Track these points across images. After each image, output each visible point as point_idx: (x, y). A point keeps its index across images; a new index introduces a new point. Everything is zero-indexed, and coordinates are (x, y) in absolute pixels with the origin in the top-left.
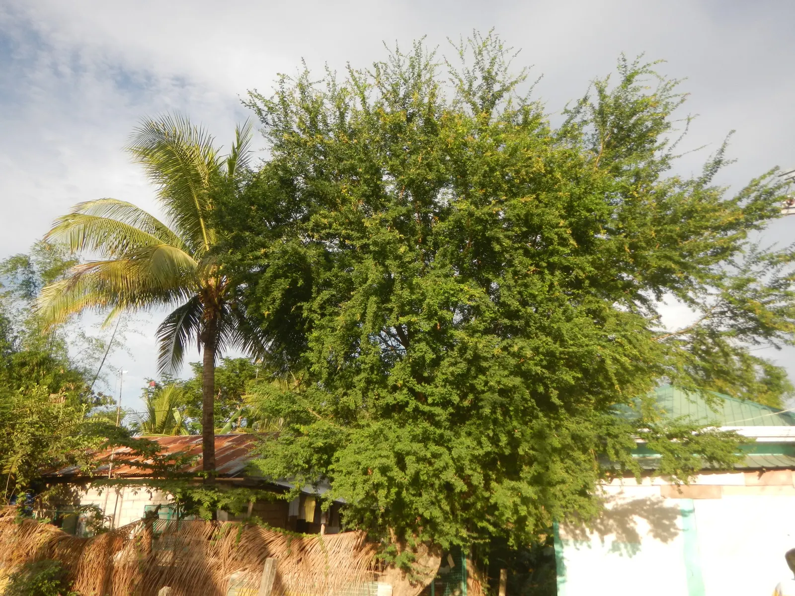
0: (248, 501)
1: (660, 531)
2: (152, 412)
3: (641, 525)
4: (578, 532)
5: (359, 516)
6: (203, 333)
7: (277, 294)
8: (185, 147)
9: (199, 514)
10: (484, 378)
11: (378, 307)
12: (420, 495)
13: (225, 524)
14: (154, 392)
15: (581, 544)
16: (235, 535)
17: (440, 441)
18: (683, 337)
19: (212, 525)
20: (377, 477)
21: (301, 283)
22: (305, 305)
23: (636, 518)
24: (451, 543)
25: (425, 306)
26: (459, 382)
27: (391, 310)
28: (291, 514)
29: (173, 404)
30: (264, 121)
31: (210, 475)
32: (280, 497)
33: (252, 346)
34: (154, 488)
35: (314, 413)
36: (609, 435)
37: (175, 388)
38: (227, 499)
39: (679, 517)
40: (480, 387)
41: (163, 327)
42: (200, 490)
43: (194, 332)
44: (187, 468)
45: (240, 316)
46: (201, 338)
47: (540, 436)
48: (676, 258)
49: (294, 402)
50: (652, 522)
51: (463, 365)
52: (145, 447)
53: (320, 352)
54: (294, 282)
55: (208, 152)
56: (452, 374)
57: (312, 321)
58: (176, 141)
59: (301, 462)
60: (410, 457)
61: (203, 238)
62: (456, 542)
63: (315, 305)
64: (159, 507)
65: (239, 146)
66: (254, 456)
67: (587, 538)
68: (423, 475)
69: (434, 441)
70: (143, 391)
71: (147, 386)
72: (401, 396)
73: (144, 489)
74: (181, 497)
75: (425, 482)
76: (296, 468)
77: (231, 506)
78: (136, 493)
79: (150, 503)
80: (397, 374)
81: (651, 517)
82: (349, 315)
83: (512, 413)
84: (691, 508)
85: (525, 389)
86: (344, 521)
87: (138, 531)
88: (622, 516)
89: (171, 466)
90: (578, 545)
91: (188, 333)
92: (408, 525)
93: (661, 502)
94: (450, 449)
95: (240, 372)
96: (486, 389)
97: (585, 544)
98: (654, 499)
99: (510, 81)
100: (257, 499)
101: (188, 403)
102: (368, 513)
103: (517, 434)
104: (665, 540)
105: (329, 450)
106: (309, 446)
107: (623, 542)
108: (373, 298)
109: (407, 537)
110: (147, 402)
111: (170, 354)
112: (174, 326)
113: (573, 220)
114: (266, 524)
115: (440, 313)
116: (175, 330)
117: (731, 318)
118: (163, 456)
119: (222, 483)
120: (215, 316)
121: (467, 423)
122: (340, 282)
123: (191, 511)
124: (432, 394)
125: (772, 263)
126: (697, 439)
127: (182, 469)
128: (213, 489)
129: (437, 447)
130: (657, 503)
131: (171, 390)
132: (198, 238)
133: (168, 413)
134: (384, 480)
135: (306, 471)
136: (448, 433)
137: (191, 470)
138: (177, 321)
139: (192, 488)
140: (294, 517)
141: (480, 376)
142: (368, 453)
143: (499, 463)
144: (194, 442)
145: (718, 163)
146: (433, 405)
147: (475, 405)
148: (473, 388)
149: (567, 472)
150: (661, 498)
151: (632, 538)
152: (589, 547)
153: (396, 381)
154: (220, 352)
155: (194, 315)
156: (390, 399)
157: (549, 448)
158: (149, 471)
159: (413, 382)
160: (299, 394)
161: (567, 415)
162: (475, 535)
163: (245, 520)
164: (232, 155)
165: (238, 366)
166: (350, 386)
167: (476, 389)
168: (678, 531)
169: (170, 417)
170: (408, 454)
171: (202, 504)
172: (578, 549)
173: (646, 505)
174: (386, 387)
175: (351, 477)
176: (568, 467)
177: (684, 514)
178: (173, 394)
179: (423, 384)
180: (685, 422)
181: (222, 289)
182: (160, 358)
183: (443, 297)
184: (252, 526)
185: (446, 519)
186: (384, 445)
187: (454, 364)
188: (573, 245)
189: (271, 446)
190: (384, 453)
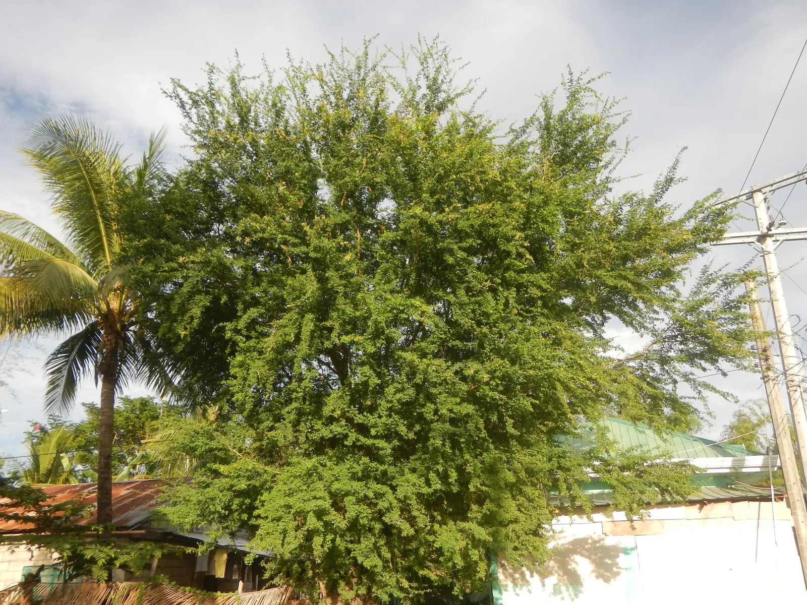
0: (152, 557)
1: (602, 571)
2: (36, 458)
3: (582, 565)
4: (517, 576)
5: (285, 569)
6: (102, 364)
7: (196, 311)
8: (87, 153)
9: (91, 575)
10: (433, 406)
11: (315, 325)
12: (359, 542)
13: (123, 586)
14: (40, 435)
15: (521, 589)
16: (136, 598)
17: (384, 479)
18: (632, 364)
19: (108, 587)
20: (313, 522)
21: (224, 299)
22: (229, 325)
23: (577, 558)
24: (391, 596)
25: (370, 323)
26: (407, 410)
27: (330, 330)
28: (198, 569)
29: (61, 449)
30: (188, 115)
31: (105, 528)
32: (189, 550)
33: (158, 380)
34: (37, 546)
35: (234, 450)
36: (560, 468)
37: (64, 431)
38: (128, 556)
39: (621, 555)
40: (429, 416)
41: (54, 359)
42: (93, 546)
43: (90, 365)
44: (78, 521)
45: (146, 345)
46: (99, 369)
47: (491, 470)
48: (632, 277)
49: (212, 438)
50: (594, 562)
51: (411, 392)
52: (26, 497)
53: (245, 379)
54: (216, 299)
55: (114, 161)
56: (399, 401)
57: (235, 344)
58: (78, 145)
59: (219, 508)
60: (350, 498)
61: (105, 256)
62: (397, 594)
63: (241, 324)
64: (42, 568)
65: (151, 156)
66: (162, 503)
67: (527, 582)
68: (362, 518)
69: (376, 479)
70: (26, 436)
71: (31, 429)
72: (337, 429)
73: (23, 548)
74: (70, 554)
75: (364, 526)
76: (212, 516)
77: (131, 564)
78: (13, 551)
79: (31, 564)
80: (334, 403)
81: (593, 557)
82: (281, 336)
83: (463, 446)
84: (634, 546)
85: (479, 418)
86: (267, 575)
87: (14, 598)
88: (563, 556)
89: (59, 518)
90: (517, 589)
91: (83, 365)
92: (342, 577)
93: (603, 539)
94: (394, 488)
95: (141, 413)
96: (436, 418)
97: (525, 588)
98: (596, 537)
99: (454, 93)
100: (163, 555)
101: (79, 448)
102: (296, 565)
103: (469, 469)
104: (607, 580)
105: (253, 493)
106: (230, 489)
107: (565, 585)
108: (310, 316)
109: (339, 591)
110: (30, 447)
111: (60, 390)
112: (66, 357)
113: (530, 233)
114: (173, 583)
115: (387, 331)
116: (67, 361)
117: (681, 343)
118: (49, 506)
119: (119, 536)
120: (117, 344)
121: (412, 458)
122: (270, 299)
123: (81, 572)
124: (375, 426)
125: (725, 284)
126: (649, 470)
127: (72, 522)
128: (109, 544)
129: (379, 486)
130: (599, 541)
131: (59, 434)
132: (99, 256)
133: (55, 460)
134: (319, 525)
135: (223, 518)
136: (391, 470)
137: (83, 523)
138: (70, 352)
139: (83, 544)
140: (201, 573)
141: (428, 405)
142: (300, 495)
143: (445, 503)
144: (86, 491)
145: (669, 181)
146: (376, 437)
147: (423, 437)
148: (421, 418)
149: (519, 510)
150: (603, 536)
151: (574, 580)
152: (530, 591)
153: (333, 411)
154: (120, 388)
155: (90, 345)
156: (326, 433)
157: (502, 483)
158: (30, 526)
159: (353, 411)
160: (217, 430)
161: (519, 448)
162: (414, 585)
163: (147, 579)
164: (142, 164)
165: (138, 406)
166: (278, 419)
167: (425, 419)
168: (620, 570)
169: (57, 464)
170: (347, 494)
171: (96, 563)
172: (518, 595)
173: (587, 543)
174: (320, 418)
175: (280, 523)
176: (520, 505)
177: (626, 551)
178: (61, 438)
179: (365, 413)
180: (637, 453)
181: (126, 314)
182: (47, 394)
183: (390, 315)
184: (156, 586)
185: (385, 568)
186: (320, 485)
187: (402, 390)
188: (530, 260)
189: (183, 491)
190: (319, 494)
